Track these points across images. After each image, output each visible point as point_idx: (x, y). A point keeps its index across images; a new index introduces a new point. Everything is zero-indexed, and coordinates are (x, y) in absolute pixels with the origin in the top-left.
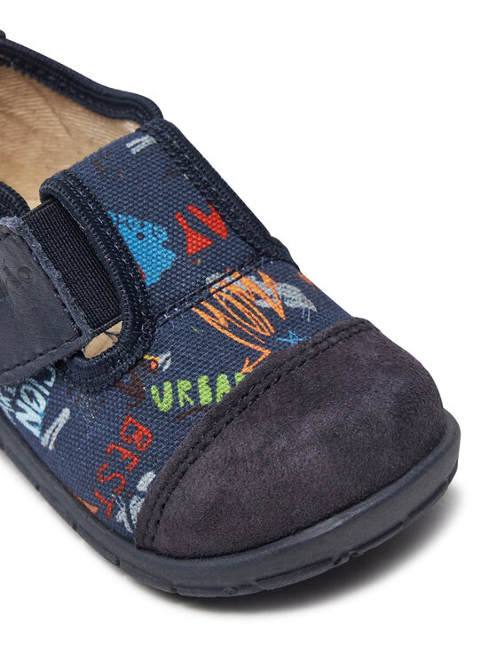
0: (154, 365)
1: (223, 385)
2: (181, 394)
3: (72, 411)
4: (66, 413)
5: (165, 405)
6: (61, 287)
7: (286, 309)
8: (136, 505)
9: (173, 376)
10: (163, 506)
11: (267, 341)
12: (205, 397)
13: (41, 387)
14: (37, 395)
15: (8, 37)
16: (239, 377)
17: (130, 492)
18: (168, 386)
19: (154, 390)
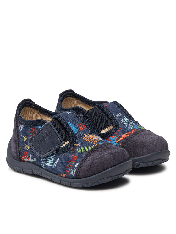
0: (76, 146)
1: (90, 148)
2: (82, 150)
3: (60, 158)
4: (58, 159)
5: (79, 151)
6: (58, 134)
7: (99, 140)
8: (75, 170)
9: (80, 147)
10: (81, 168)
11: (96, 143)
12: (87, 150)
13: (52, 156)
14: (52, 158)
15: (35, 103)
16: (92, 147)
17: (73, 168)
18: (80, 148)
19: (77, 149)
